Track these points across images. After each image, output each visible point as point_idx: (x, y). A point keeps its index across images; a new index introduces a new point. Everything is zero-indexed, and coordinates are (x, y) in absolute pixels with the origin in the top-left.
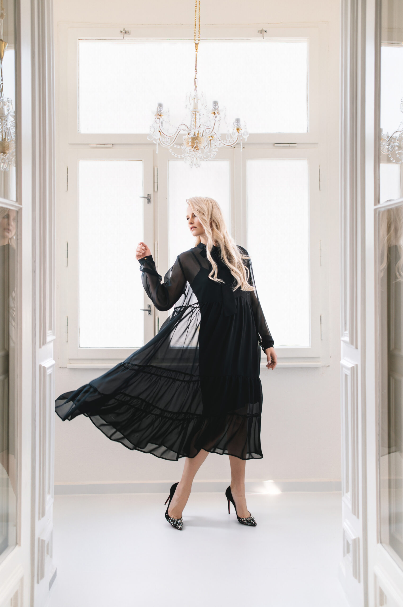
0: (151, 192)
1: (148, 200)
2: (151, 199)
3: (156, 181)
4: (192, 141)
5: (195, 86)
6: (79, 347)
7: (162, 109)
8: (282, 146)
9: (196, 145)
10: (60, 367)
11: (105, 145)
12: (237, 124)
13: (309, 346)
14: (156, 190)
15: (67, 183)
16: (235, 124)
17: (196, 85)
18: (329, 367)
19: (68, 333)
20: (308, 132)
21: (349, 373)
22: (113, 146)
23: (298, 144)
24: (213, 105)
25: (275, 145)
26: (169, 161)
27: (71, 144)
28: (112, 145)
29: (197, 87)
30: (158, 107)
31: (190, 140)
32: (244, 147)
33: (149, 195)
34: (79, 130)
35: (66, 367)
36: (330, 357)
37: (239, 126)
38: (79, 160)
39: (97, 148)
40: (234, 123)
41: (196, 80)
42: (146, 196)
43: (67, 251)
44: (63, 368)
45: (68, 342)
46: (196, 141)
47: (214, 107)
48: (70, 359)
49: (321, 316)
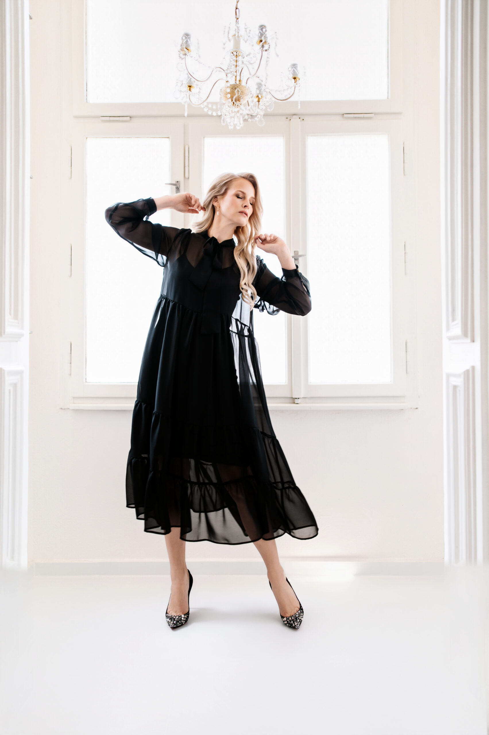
0: (181, 178)
1: (176, 189)
2: (180, 187)
3: (187, 164)
4: (232, 90)
5: (236, 19)
6: (86, 381)
7: (190, 40)
8: (354, 117)
9: (236, 95)
10: (60, 408)
11: (120, 117)
12: (294, 70)
13: (391, 382)
14: (187, 176)
15: (71, 167)
16: (290, 69)
17: (238, 17)
18: (417, 410)
19: (71, 363)
20: (388, 98)
21: (459, 382)
22: (131, 120)
23: (375, 114)
24: (259, 29)
25: (345, 115)
26: (204, 138)
27: (76, 117)
28: (130, 117)
29: (239, 19)
30: (183, 36)
31: (229, 90)
32: (303, 120)
33: (178, 182)
34: (86, 99)
35: (69, 409)
36: (419, 396)
37: (296, 73)
38: (87, 138)
39: (110, 121)
40: (288, 68)
41: (237, 10)
42: (174, 183)
43: (70, 256)
44: (65, 409)
45: (70, 375)
46: (237, 89)
47: (261, 31)
48: (74, 398)
49: (406, 341)
